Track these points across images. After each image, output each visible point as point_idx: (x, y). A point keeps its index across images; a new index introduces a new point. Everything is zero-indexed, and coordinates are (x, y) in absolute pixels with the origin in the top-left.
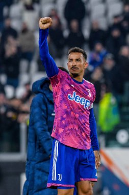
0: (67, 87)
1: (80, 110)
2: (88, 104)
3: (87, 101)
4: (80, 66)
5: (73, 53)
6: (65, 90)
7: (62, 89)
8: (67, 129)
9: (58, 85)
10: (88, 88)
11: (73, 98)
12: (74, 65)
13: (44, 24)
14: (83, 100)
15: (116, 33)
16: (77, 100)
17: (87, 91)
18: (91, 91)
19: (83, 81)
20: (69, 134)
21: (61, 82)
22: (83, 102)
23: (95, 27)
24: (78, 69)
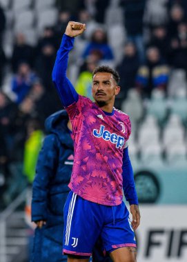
0: (92, 120)
1: (109, 151)
2: (121, 142)
3: (120, 139)
4: (109, 91)
5: (100, 73)
6: (88, 123)
7: (85, 122)
8: (88, 177)
9: (78, 117)
10: (120, 121)
11: (100, 134)
12: (100, 89)
13: (73, 29)
14: (114, 137)
15: (48, 50)
16: (106, 137)
17: (119, 125)
18: (125, 124)
19: (113, 111)
20: (91, 184)
21: (83, 112)
22: (114, 140)
23: (20, 42)
24: (105, 94)
